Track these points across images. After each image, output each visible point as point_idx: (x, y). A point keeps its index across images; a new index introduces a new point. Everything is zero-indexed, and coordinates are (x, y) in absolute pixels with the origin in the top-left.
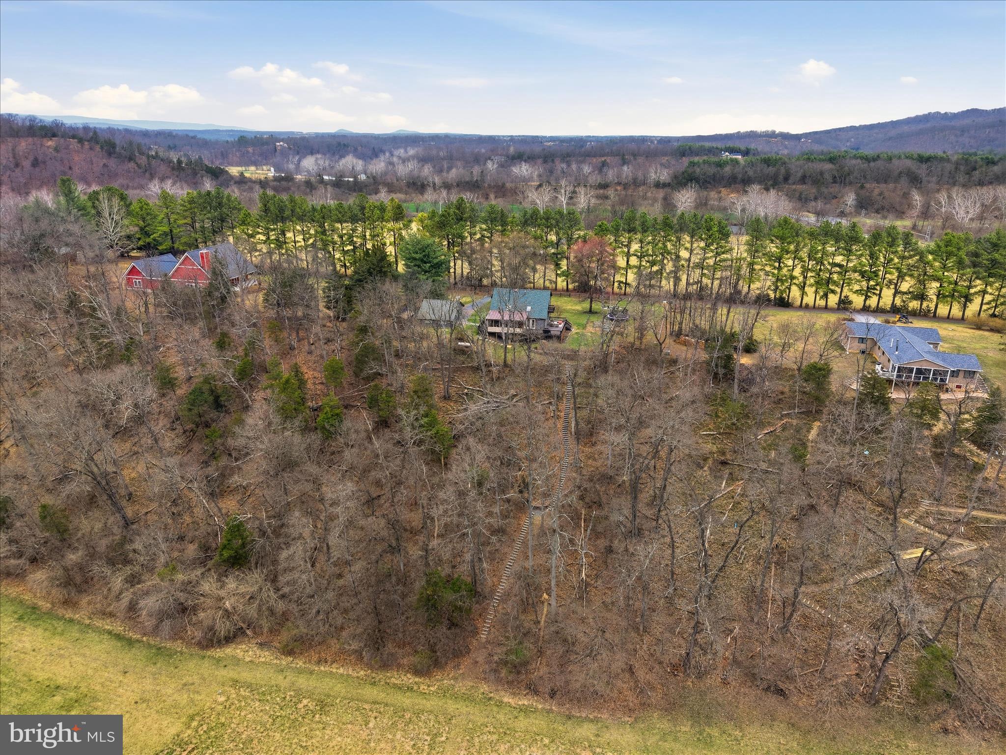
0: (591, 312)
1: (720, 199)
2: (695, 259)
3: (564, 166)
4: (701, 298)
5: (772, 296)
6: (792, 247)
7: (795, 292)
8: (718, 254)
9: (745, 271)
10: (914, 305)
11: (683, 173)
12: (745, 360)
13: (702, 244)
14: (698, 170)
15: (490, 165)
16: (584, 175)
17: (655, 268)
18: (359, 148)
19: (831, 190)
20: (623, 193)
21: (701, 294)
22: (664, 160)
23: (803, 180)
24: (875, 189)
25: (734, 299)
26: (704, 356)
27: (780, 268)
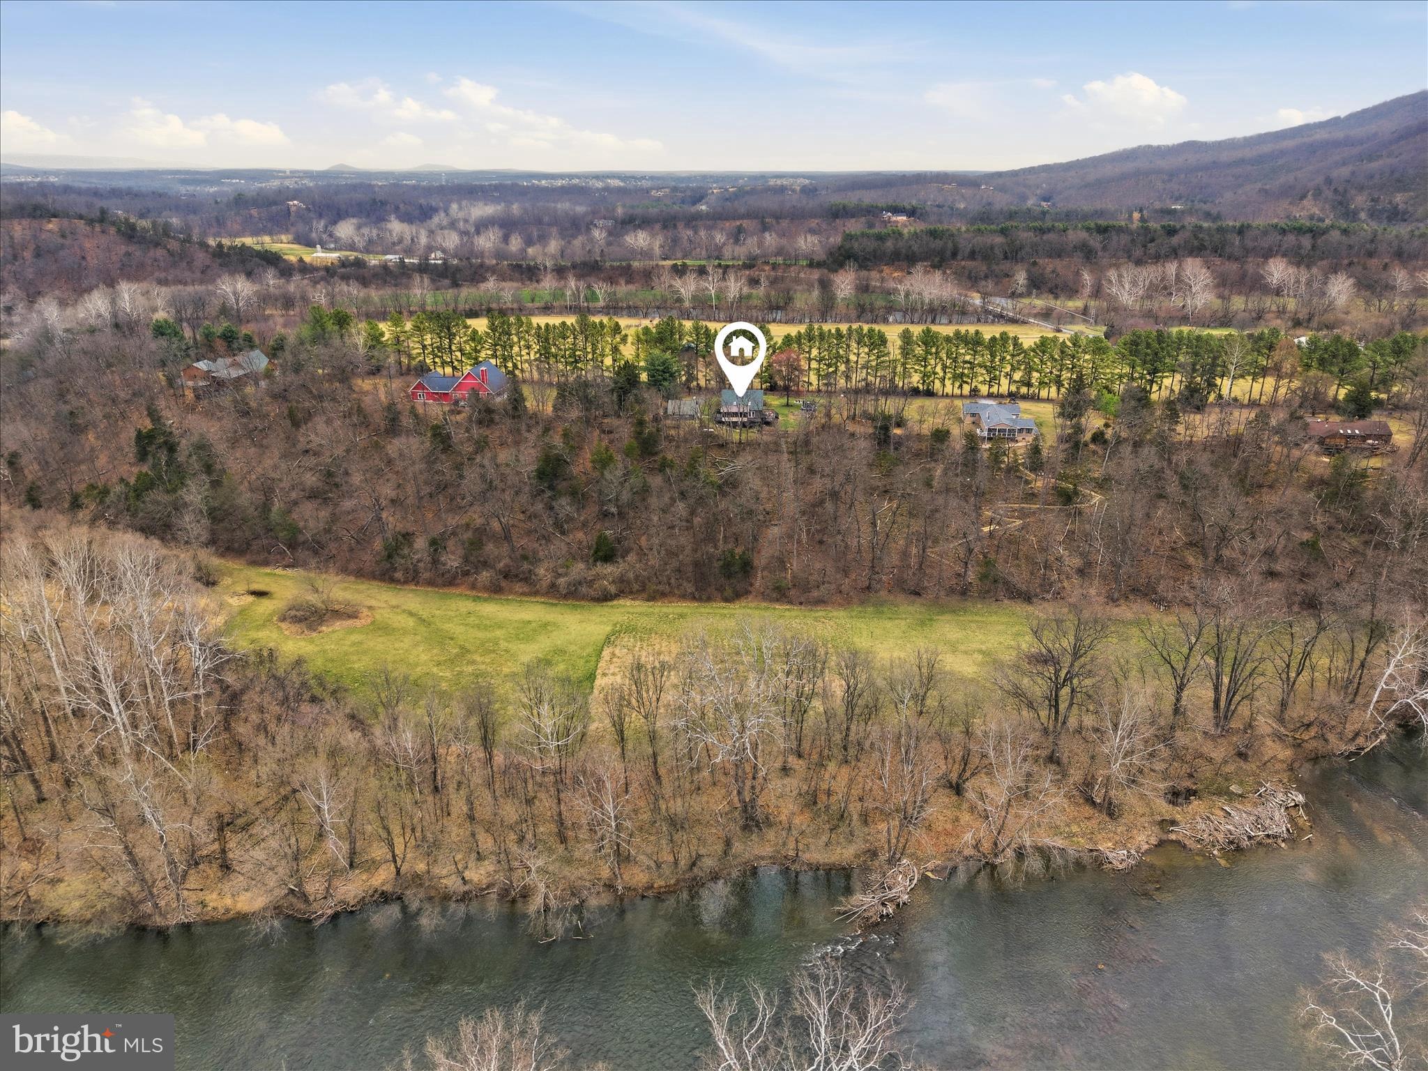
0: (788, 405)
1: (883, 280)
2: (861, 361)
3: (690, 233)
4: (868, 392)
5: (921, 387)
6: (934, 350)
7: (938, 384)
8: (878, 357)
9: (899, 369)
10: (1024, 390)
11: (839, 248)
12: (898, 431)
13: (866, 350)
14: (856, 245)
15: (596, 233)
16: (716, 245)
17: (831, 370)
18: (401, 206)
19: (1003, 267)
20: (773, 273)
21: (867, 389)
22: (813, 223)
23: (972, 255)
24: (1049, 265)
25: (891, 391)
26: (871, 431)
27: (925, 366)
